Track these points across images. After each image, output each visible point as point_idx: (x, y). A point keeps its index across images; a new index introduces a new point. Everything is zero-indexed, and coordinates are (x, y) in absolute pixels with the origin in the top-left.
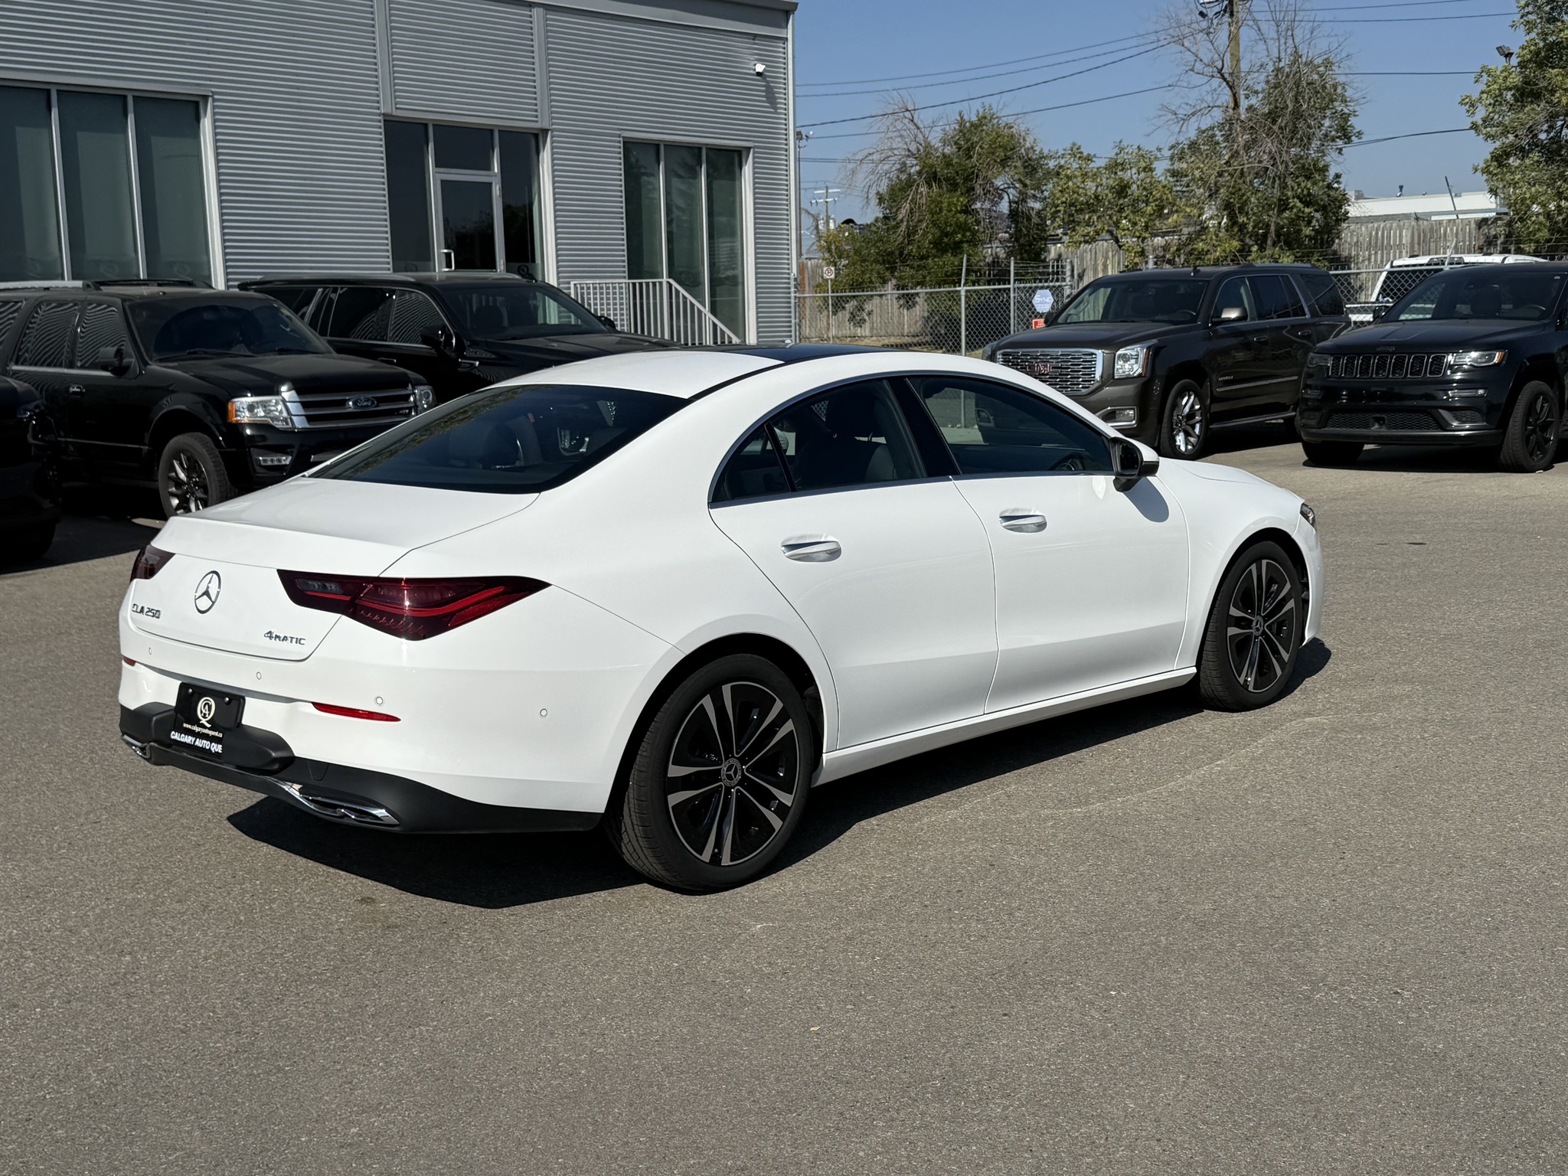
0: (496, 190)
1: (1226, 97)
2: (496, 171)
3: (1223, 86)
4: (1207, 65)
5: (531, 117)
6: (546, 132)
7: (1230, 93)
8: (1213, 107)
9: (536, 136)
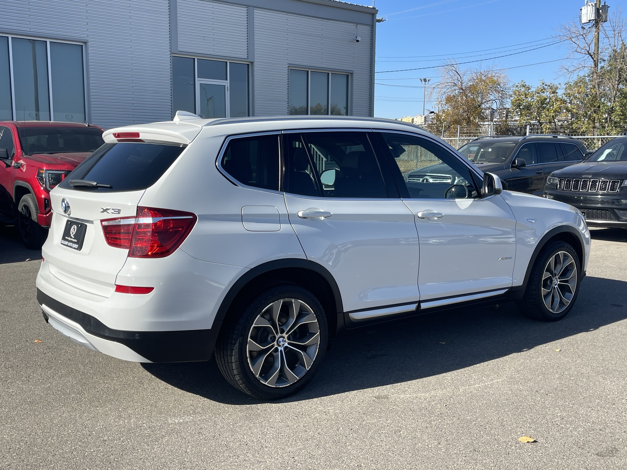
0: (227, 89)
1: (590, 63)
2: (228, 80)
3: (589, 58)
4: (582, 49)
5: (246, 57)
6: (252, 63)
7: (593, 61)
8: (585, 67)
9: (249, 64)
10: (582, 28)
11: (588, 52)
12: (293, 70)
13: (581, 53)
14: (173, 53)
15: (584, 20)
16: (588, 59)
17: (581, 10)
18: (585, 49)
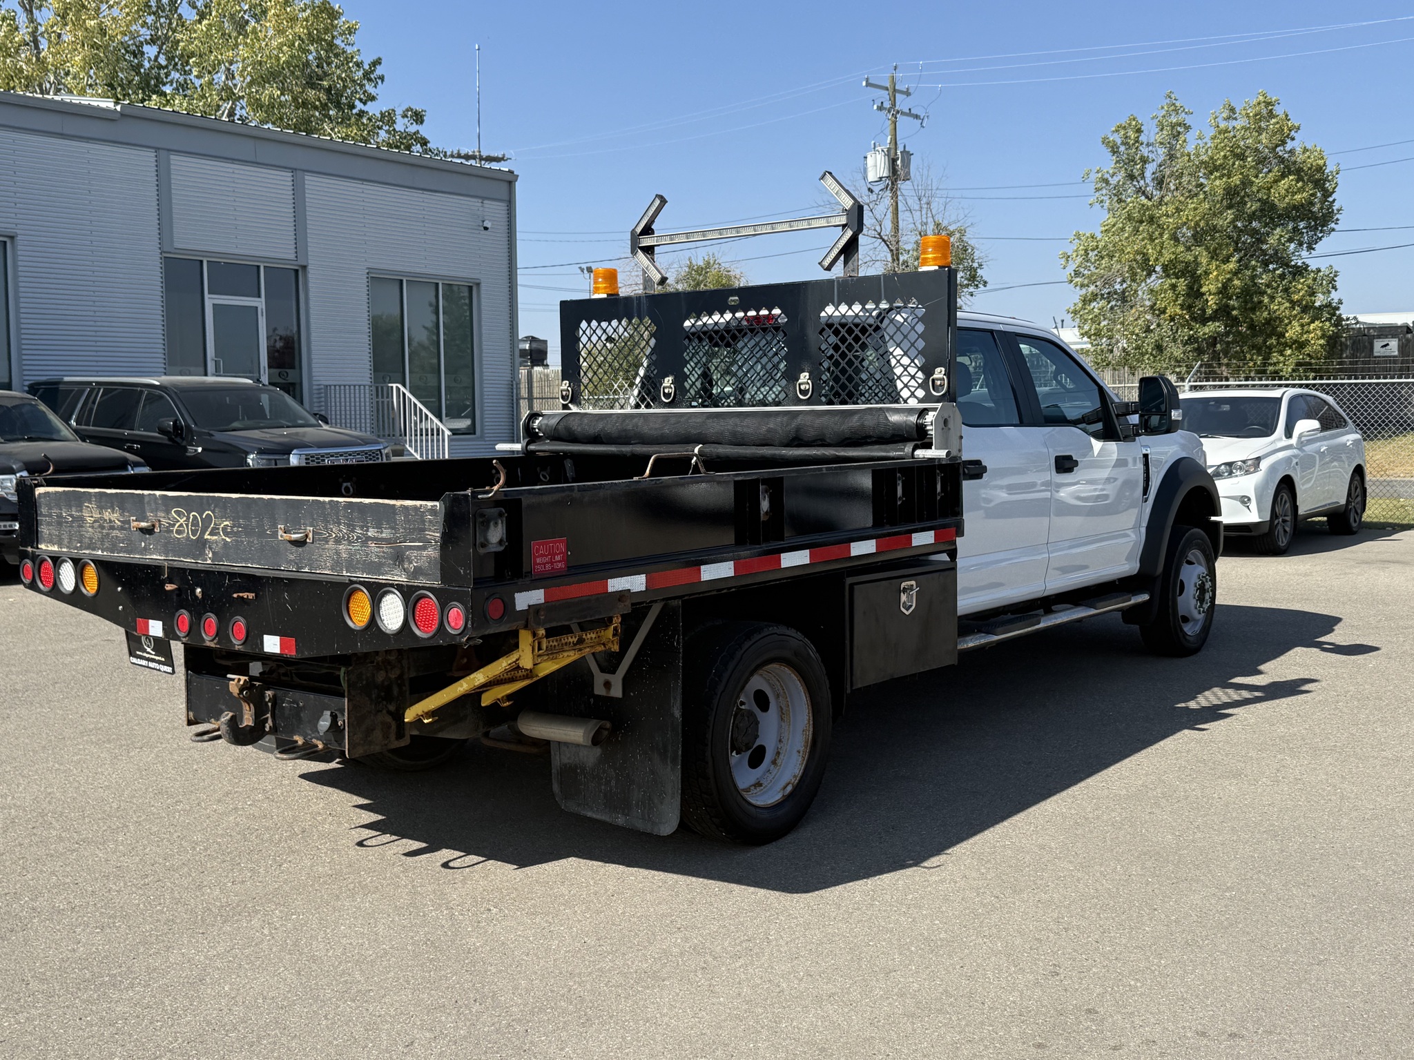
0: (261, 313)
2: (262, 297)
3: (882, 245)
5: (292, 257)
6: (304, 267)
7: (888, 251)
9: (296, 271)
10: (871, 191)
11: (879, 234)
12: (376, 280)
14: (165, 252)
15: (872, 177)
16: (880, 247)
17: (866, 158)
18: (875, 230)
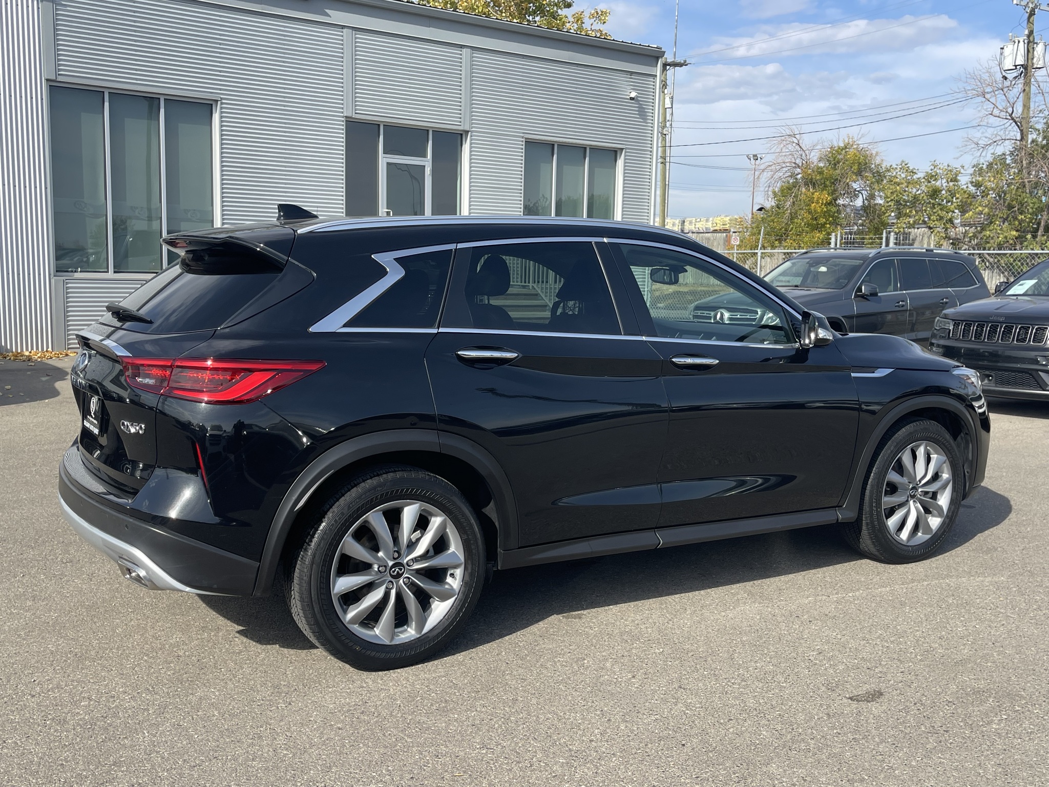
0: (428, 171)
1: (1014, 133)
2: (429, 158)
3: (1012, 125)
4: (1001, 111)
5: (457, 122)
6: (467, 132)
7: (1018, 130)
8: (1005, 140)
9: (461, 135)
10: (1005, 78)
11: (1011, 115)
12: (531, 144)
13: (999, 117)
14: (346, 117)
15: (1008, 64)
16: (1010, 127)
17: (1002, 49)
18: (1007, 112)
